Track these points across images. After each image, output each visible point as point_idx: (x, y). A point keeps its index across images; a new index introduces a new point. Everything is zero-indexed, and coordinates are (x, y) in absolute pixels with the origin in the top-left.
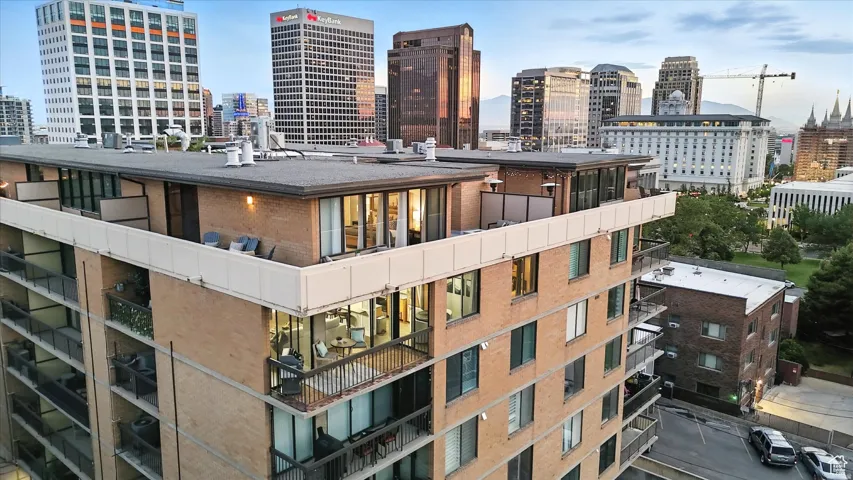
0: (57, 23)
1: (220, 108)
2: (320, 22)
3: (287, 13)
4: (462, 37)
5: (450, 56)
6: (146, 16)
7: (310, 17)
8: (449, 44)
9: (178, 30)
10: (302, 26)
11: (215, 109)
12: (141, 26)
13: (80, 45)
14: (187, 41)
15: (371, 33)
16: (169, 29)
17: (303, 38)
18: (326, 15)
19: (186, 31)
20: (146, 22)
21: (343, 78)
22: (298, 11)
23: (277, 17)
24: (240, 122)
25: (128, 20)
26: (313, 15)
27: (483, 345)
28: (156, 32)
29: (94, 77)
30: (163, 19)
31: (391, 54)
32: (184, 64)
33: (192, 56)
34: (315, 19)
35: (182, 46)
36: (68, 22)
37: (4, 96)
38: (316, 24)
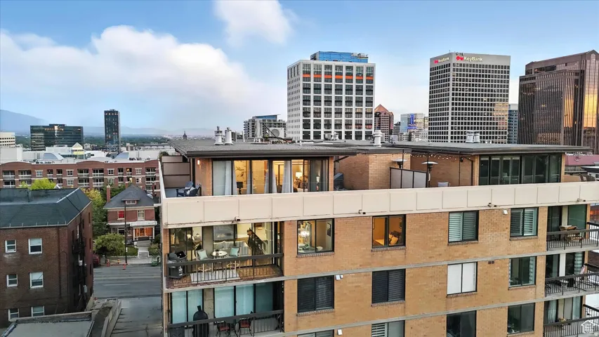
0: (297, 77)
1: (399, 124)
2: (466, 61)
3: (441, 57)
4: (588, 61)
5: (577, 77)
6: (344, 69)
7: (458, 58)
8: (576, 67)
9: (362, 76)
10: (452, 65)
11: (396, 125)
12: (341, 74)
13: (306, 89)
14: (368, 81)
15: (507, 65)
16: (357, 75)
17: (451, 73)
18: (470, 56)
19: (367, 75)
20: (344, 72)
21: (482, 99)
22: (450, 55)
23: (434, 60)
24: (410, 133)
25: (334, 71)
26: (461, 56)
27: (338, 277)
28: (349, 77)
29: (312, 107)
30: (355, 69)
31: (522, 79)
32: (364, 96)
33: (370, 90)
34: (462, 59)
35: (364, 84)
36: (301, 76)
37: (278, 120)
38: (462, 62)
